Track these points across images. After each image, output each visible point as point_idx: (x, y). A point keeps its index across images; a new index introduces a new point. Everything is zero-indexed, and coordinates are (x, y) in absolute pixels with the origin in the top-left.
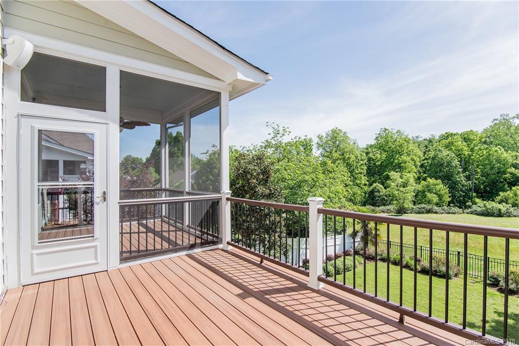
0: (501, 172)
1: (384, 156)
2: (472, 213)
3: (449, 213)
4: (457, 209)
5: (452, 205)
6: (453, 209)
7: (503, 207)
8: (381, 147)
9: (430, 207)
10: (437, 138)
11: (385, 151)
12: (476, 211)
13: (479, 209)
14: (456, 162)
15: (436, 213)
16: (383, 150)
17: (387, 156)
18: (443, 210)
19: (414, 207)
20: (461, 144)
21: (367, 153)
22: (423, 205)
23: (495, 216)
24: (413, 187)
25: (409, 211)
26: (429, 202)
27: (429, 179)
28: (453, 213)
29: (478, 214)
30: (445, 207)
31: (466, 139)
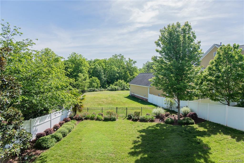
0: (114, 75)
1: (74, 66)
2: (107, 90)
3: (101, 91)
4: (103, 89)
5: (101, 87)
6: (102, 89)
7: (116, 87)
8: (72, 61)
9: (94, 89)
10: (93, 61)
11: (74, 64)
12: (109, 89)
13: (110, 89)
14: (102, 71)
15: (96, 91)
16: (73, 63)
17: (75, 66)
18: (98, 90)
19: (88, 89)
20: (103, 64)
21: (65, 64)
22: (91, 88)
23: (114, 91)
24: (88, 80)
25: (86, 91)
26: (93, 87)
27: (93, 77)
28: (102, 91)
29: (109, 90)
30: (99, 89)
31: (105, 62)
